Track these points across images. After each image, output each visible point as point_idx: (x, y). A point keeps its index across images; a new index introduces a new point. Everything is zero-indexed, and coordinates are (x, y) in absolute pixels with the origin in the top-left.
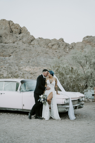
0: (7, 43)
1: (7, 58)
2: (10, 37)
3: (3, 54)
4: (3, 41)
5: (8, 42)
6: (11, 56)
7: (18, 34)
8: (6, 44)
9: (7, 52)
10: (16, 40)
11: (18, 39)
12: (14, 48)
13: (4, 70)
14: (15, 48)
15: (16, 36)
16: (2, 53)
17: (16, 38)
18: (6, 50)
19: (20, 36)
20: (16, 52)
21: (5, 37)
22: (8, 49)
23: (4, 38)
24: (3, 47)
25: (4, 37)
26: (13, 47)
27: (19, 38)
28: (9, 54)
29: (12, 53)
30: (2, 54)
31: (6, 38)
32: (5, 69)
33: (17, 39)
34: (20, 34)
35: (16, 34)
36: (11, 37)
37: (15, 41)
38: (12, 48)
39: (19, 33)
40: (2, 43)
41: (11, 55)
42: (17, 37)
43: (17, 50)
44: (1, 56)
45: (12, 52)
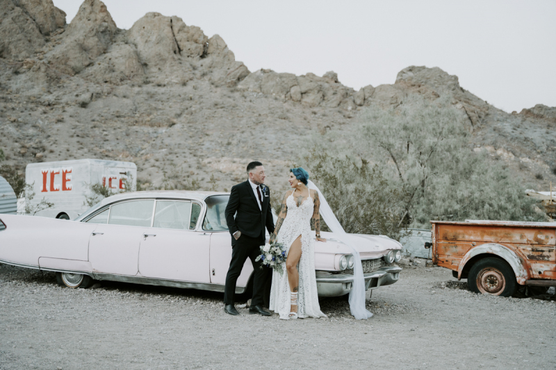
0: (164, 86)
1: (164, 131)
2: (173, 66)
3: (151, 119)
4: (152, 79)
5: (166, 83)
6: (174, 124)
7: (198, 56)
8: (160, 88)
9: (162, 111)
10: (191, 76)
11: (198, 73)
12: (184, 100)
13: (154, 166)
14: (187, 102)
15: (191, 65)
16: (149, 115)
17: (191, 69)
18: (161, 107)
19: (204, 65)
20: (192, 114)
21: (158, 66)
22: (165, 104)
23: (154, 70)
24: (151, 97)
25: (155, 65)
26: (183, 96)
27: (200, 69)
28: (169, 119)
29: (179, 115)
30: (148, 119)
31: (159, 69)
32: (157, 164)
33: (193, 72)
34: (202, 57)
35: (190, 58)
36: (175, 68)
37: (187, 79)
38: (179, 101)
39: (201, 54)
40: (148, 85)
41: (175, 121)
42: (194, 68)
43: (194, 106)
44: (145, 124)
45: (179, 112)
